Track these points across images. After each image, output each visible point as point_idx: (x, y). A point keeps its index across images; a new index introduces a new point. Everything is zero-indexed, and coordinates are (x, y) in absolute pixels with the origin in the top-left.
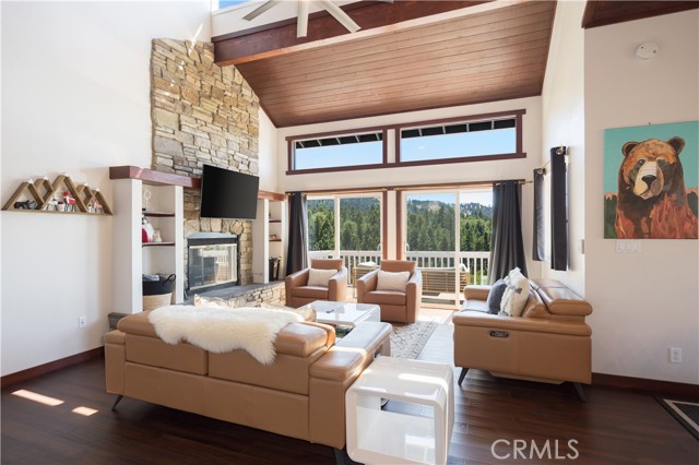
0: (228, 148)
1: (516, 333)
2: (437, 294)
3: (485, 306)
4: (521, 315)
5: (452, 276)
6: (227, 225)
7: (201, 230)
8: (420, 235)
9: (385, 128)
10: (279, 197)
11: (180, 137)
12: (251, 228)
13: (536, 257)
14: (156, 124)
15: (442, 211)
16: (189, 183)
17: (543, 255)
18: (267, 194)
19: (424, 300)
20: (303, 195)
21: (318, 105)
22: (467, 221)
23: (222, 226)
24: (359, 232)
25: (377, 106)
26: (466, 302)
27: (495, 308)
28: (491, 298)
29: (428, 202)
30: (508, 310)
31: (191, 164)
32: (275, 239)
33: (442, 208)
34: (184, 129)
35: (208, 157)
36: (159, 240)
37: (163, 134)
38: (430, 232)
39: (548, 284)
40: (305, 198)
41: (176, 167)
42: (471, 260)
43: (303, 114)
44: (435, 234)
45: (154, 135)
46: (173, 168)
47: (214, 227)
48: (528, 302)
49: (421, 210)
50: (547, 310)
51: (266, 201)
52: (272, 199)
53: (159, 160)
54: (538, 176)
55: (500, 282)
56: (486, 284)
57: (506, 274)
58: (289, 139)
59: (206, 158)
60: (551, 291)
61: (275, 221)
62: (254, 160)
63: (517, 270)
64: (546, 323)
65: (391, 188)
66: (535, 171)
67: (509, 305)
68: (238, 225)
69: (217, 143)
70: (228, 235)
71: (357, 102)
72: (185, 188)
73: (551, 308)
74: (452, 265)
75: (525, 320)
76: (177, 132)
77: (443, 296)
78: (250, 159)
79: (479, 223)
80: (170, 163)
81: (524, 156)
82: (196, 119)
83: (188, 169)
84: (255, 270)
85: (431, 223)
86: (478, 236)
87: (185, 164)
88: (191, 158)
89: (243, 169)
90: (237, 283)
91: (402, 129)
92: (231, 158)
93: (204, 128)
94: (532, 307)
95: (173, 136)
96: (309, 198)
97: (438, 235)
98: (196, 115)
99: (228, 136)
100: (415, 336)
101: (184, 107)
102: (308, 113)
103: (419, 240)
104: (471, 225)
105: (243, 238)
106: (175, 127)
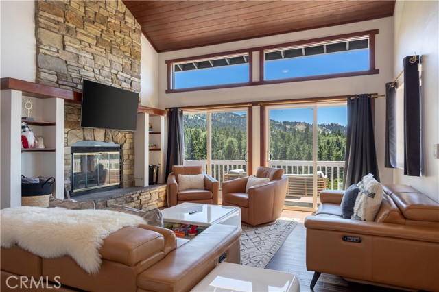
0: (111, 67)
1: (370, 238)
2: (299, 198)
3: (338, 210)
4: (374, 220)
5: (310, 181)
6: (110, 135)
7: (84, 139)
8: (289, 149)
9: (251, 50)
10: (159, 112)
11: (64, 56)
12: (133, 138)
13: (388, 165)
14: (41, 43)
15: (307, 130)
16: (71, 96)
17: (395, 162)
18: (147, 109)
19: (287, 203)
20: (179, 110)
21: (192, 32)
22: (327, 138)
23: (105, 136)
24: (240, 147)
25: (244, 30)
26: (321, 205)
27: (348, 212)
28: (345, 203)
29: (295, 123)
30: (361, 214)
31: (75, 80)
32: (154, 148)
33: (308, 128)
34: (68, 48)
35: (92, 74)
36: (42, 147)
37: (47, 52)
38: (297, 147)
39: (400, 189)
40: (182, 113)
41: (60, 82)
42: (329, 168)
43: (179, 39)
44: (301, 149)
45: (38, 52)
46: (57, 83)
47: (98, 136)
48: (381, 207)
49: (291, 129)
50: (402, 216)
51: (147, 116)
52: (153, 113)
53: (43, 75)
54: (390, 89)
55: (353, 187)
56: (341, 190)
57: (360, 179)
58: (169, 62)
59: (89, 75)
60: (404, 196)
61: (154, 132)
62: (137, 80)
63: (370, 176)
64: (401, 228)
65: (255, 104)
66: (387, 85)
67: (362, 209)
68: (122, 136)
69: (100, 63)
70: (112, 144)
71: (225, 27)
72: (66, 100)
73: (407, 214)
74: (311, 172)
75: (378, 225)
76: (61, 51)
77: (304, 199)
78: (133, 79)
79: (338, 139)
80: (54, 78)
81: (377, 72)
82: (80, 41)
83: (72, 84)
84: (136, 175)
85: (298, 139)
86: (337, 151)
87: (69, 79)
88: (74, 75)
89: (125, 86)
90: (120, 186)
91: (266, 51)
92: (114, 77)
93: (88, 49)
94: (386, 212)
95: (56, 55)
96: (185, 113)
97: (304, 150)
98: (80, 37)
99: (112, 57)
100: (273, 237)
101: (68, 29)
102: (183, 38)
103: (288, 153)
104: (331, 141)
105: (126, 146)
106: (59, 46)
